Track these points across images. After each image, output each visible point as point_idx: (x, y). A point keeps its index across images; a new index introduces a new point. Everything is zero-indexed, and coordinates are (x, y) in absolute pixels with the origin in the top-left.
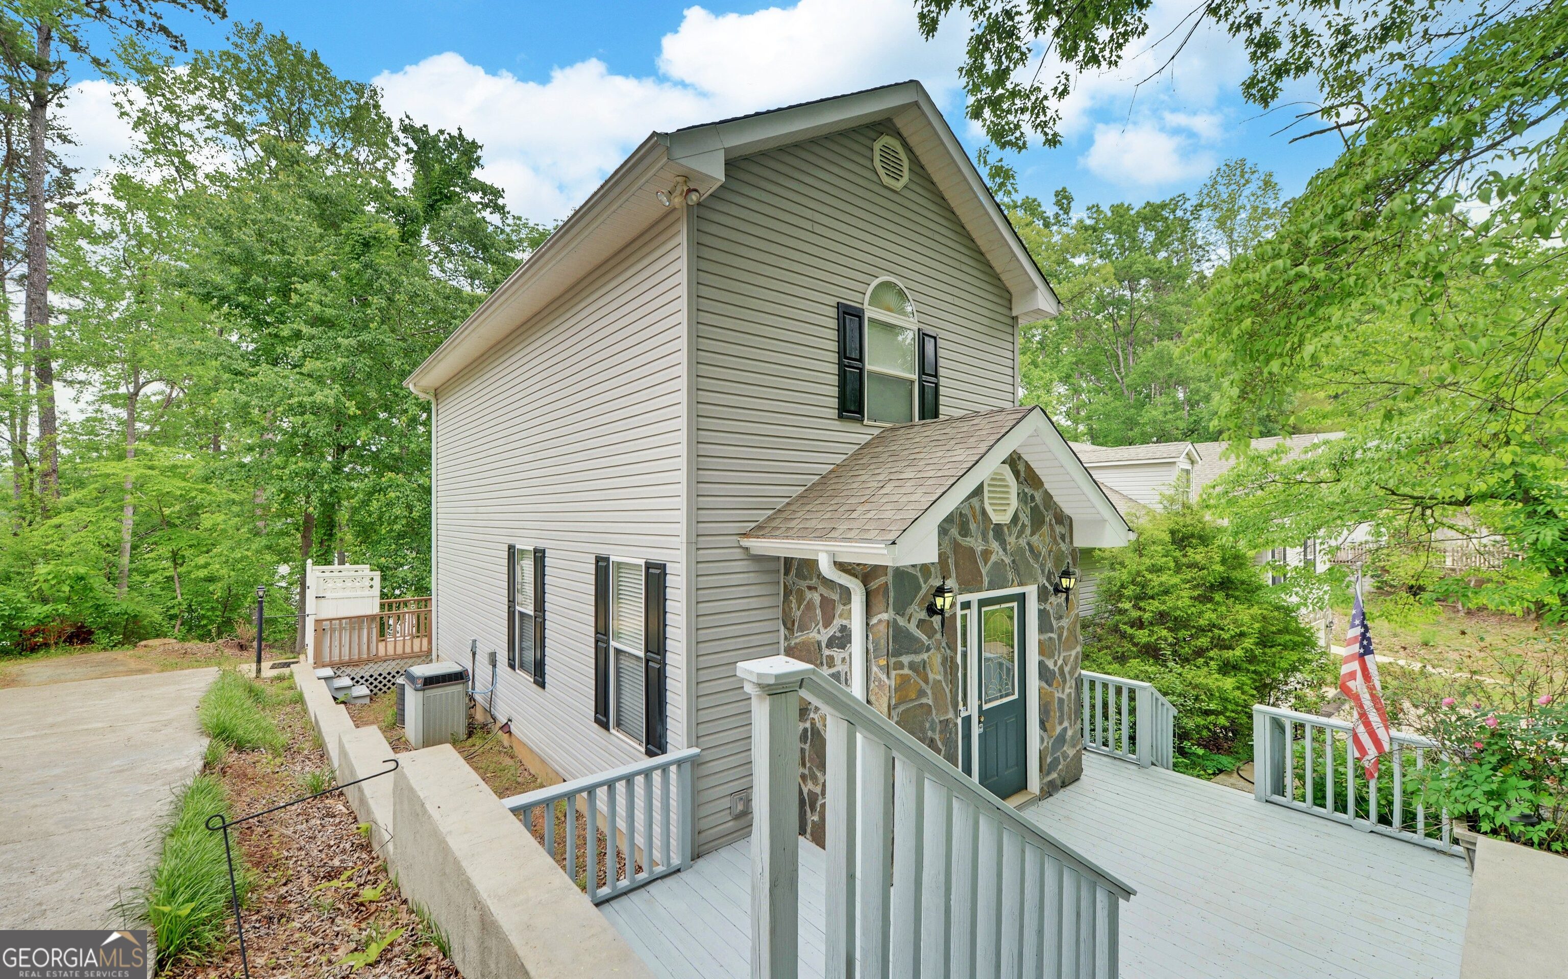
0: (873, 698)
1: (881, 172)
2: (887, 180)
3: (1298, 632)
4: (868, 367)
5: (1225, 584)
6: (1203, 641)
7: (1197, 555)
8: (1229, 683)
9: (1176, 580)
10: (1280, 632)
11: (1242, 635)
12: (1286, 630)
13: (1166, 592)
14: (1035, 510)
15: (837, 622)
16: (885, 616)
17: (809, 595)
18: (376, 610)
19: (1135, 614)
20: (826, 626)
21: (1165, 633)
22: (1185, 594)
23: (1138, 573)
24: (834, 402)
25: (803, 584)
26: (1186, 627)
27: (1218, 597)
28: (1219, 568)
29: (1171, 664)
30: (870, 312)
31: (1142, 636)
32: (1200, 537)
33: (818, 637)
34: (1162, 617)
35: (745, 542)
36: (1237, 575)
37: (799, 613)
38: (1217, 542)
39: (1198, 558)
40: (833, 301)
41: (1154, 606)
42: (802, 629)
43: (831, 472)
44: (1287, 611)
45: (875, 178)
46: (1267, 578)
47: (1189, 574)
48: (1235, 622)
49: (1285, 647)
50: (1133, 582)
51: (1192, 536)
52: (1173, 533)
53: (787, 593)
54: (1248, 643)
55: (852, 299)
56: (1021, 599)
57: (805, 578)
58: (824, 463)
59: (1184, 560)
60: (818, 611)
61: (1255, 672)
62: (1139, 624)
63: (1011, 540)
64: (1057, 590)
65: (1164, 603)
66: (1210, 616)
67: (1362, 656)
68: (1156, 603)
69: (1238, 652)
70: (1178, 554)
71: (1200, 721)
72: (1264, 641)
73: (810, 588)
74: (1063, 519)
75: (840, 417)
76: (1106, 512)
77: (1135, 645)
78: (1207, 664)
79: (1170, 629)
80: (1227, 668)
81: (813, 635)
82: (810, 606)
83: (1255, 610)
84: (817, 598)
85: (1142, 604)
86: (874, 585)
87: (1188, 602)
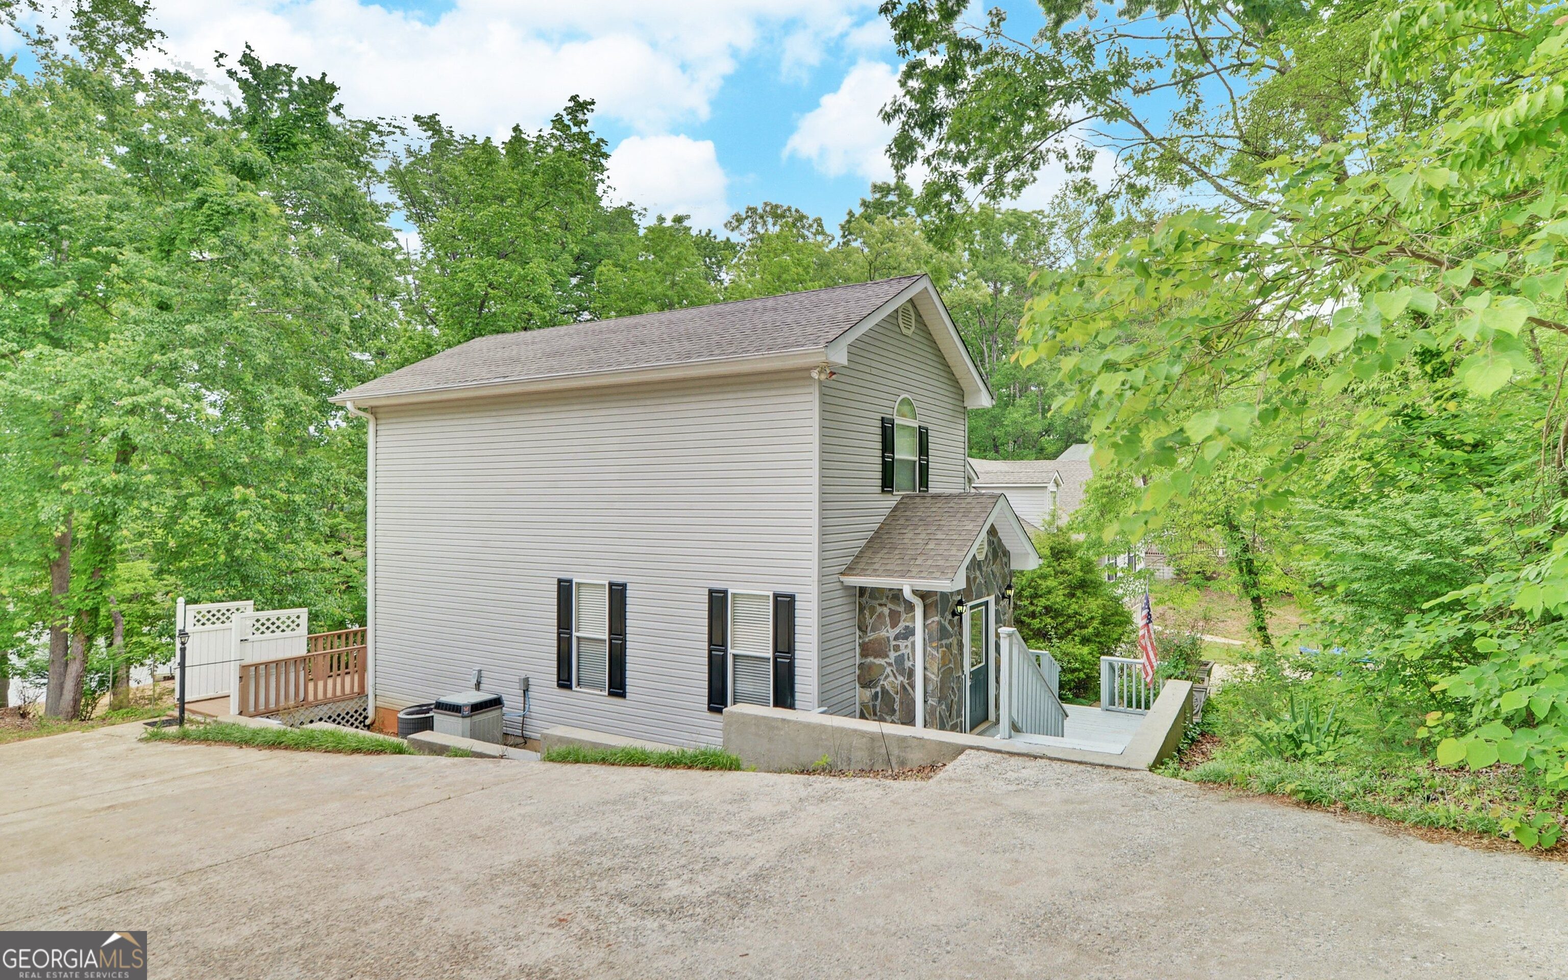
0: (928, 666)
1: (902, 325)
2: (905, 331)
3: (1122, 614)
4: (896, 457)
5: (1083, 585)
6: (1070, 625)
7: (1067, 565)
8: (1085, 650)
9: (1055, 584)
10: (1113, 615)
11: (1092, 618)
12: (1116, 614)
13: (1049, 592)
14: (994, 549)
15: (902, 625)
16: (936, 619)
17: (879, 609)
18: (302, 651)
19: (1031, 608)
20: (893, 627)
21: (1049, 620)
22: (1060, 592)
23: (1032, 580)
24: (879, 482)
25: (875, 603)
26: (1062, 615)
27: (1079, 593)
28: (1080, 574)
29: (1054, 640)
30: (898, 421)
31: (1036, 623)
32: (1068, 552)
33: (887, 635)
34: (1048, 609)
35: (843, 578)
36: (1090, 577)
37: (871, 621)
38: (1078, 555)
39: (1067, 567)
40: (879, 416)
41: (1043, 602)
42: (873, 630)
43: (880, 528)
44: (1116, 600)
45: (897, 330)
46: (1105, 577)
47: (1062, 578)
48: (1088, 609)
49: (1116, 625)
50: (1029, 586)
51: (1063, 551)
52: (1051, 548)
53: (862, 609)
54: (1095, 623)
55: (887, 413)
56: (986, 604)
57: (876, 599)
58: (875, 522)
59: (1059, 569)
60: (887, 619)
61: (1100, 643)
62: (1033, 615)
63: (984, 569)
64: (1004, 597)
65: (1048, 600)
66: (1075, 607)
67: (1147, 624)
68: (1044, 600)
69: (1090, 630)
70: (1055, 564)
71: (1070, 676)
72: (1104, 623)
73: (881, 605)
74: (1006, 554)
75: (883, 491)
76: (1029, 549)
77: (1031, 630)
78: (1073, 639)
79: (1052, 618)
80: (1085, 641)
81: (883, 633)
82: (881, 615)
83: (1100, 601)
84: (886, 611)
85: (1035, 602)
86: (929, 601)
87: (1062, 598)
